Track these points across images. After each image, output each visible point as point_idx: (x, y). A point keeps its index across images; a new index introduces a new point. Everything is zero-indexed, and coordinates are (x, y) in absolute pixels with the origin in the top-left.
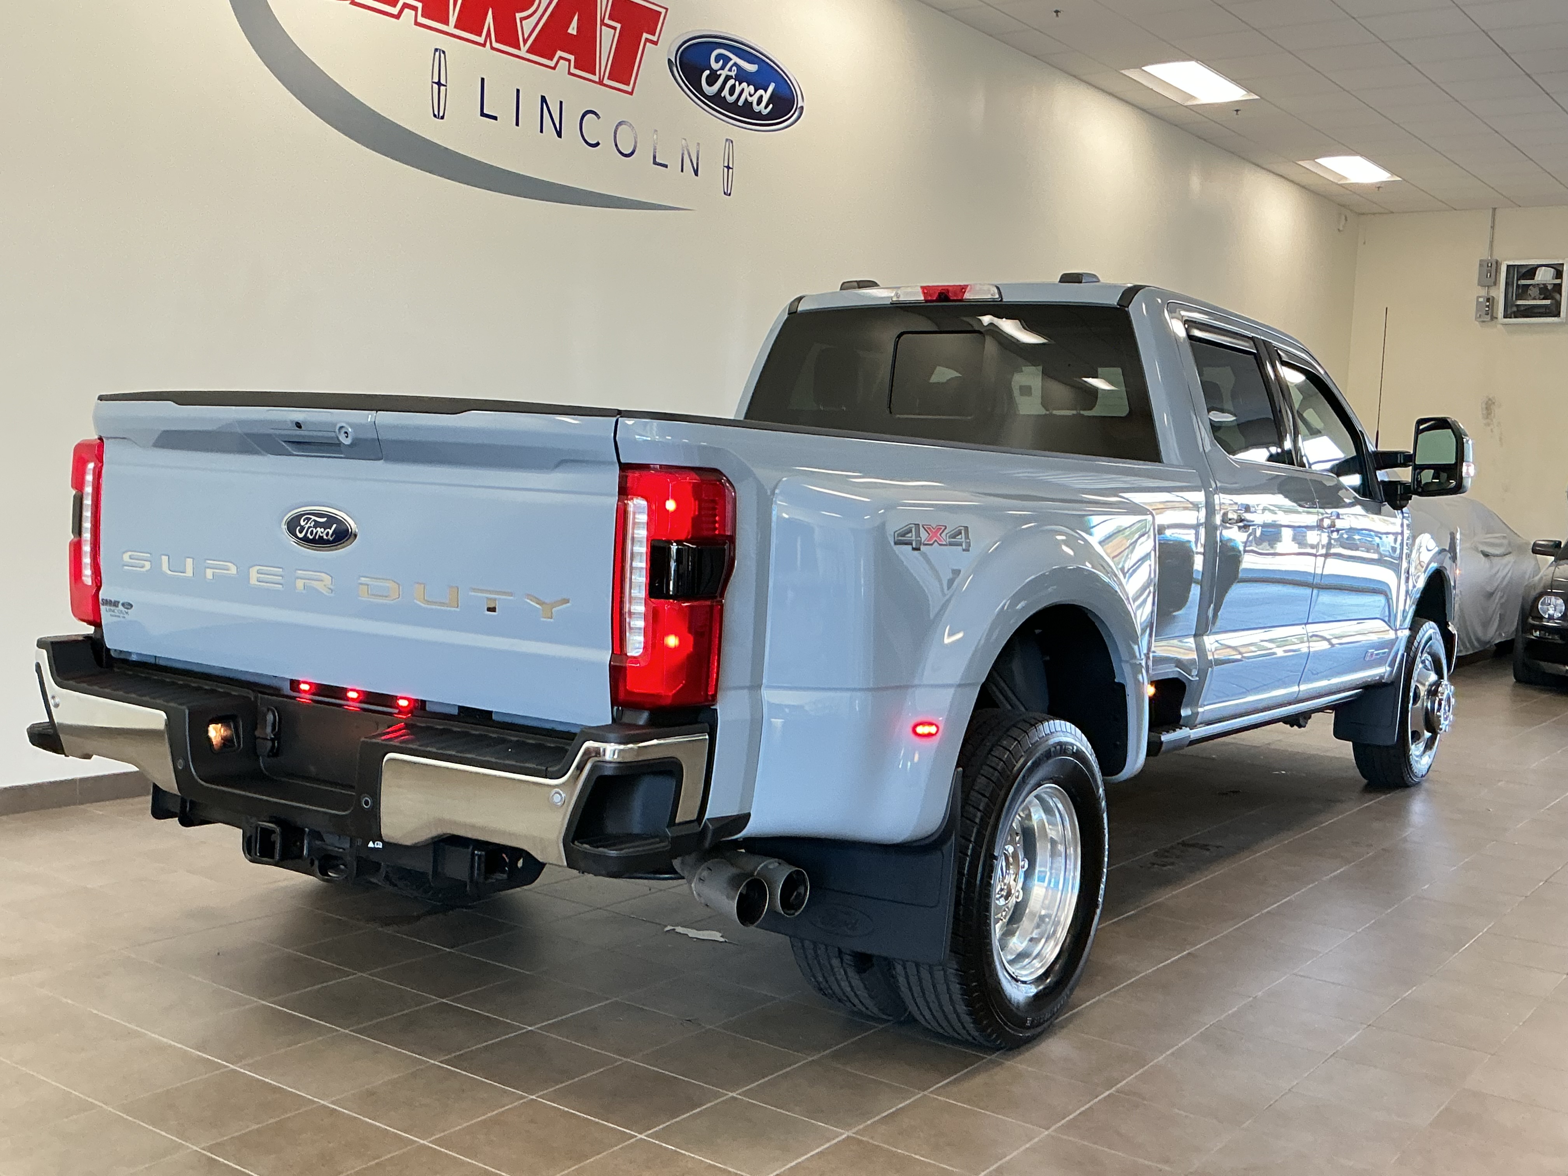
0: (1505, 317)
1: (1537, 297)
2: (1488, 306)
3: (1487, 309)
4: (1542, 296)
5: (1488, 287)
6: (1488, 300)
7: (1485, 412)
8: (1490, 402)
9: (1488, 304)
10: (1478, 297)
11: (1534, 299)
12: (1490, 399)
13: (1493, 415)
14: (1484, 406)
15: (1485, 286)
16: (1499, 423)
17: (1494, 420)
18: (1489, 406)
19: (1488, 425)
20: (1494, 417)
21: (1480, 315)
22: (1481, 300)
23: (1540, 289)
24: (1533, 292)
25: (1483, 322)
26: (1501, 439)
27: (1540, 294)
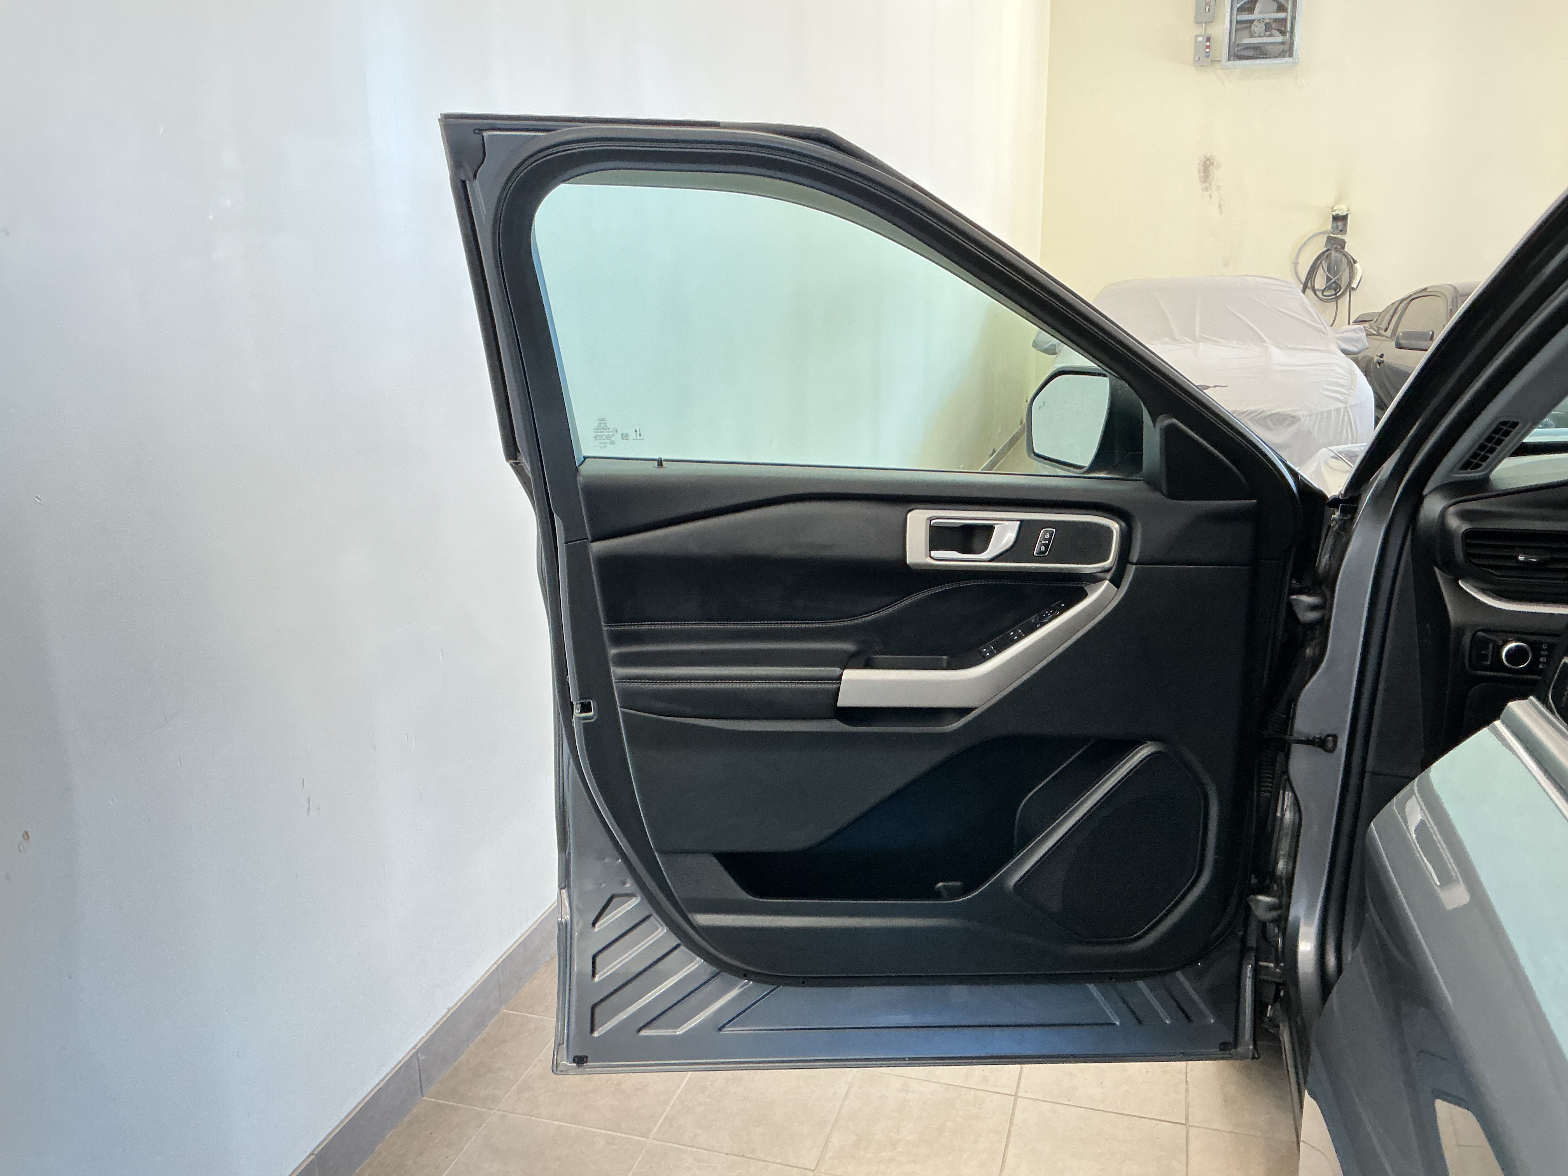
0: (1229, 59)
1: (1262, 35)
2: (1208, 47)
3: (1208, 50)
4: (1269, 33)
5: (1206, 23)
6: (1208, 39)
7: (1202, 175)
8: (1208, 162)
9: (1208, 44)
10: (1197, 36)
11: (1261, 37)
12: (1208, 159)
13: (1211, 178)
14: (1202, 168)
15: (1201, 23)
16: (1219, 187)
17: (1213, 184)
18: (1207, 167)
19: (1206, 189)
20: (1213, 180)
21: (1199, 58)
22: (1200, 39)
23: (1266, 24)
24: (1258, 28)
25: (1202, 66)
26: (1220, 206)
27: (1265, 30)
